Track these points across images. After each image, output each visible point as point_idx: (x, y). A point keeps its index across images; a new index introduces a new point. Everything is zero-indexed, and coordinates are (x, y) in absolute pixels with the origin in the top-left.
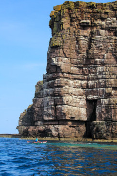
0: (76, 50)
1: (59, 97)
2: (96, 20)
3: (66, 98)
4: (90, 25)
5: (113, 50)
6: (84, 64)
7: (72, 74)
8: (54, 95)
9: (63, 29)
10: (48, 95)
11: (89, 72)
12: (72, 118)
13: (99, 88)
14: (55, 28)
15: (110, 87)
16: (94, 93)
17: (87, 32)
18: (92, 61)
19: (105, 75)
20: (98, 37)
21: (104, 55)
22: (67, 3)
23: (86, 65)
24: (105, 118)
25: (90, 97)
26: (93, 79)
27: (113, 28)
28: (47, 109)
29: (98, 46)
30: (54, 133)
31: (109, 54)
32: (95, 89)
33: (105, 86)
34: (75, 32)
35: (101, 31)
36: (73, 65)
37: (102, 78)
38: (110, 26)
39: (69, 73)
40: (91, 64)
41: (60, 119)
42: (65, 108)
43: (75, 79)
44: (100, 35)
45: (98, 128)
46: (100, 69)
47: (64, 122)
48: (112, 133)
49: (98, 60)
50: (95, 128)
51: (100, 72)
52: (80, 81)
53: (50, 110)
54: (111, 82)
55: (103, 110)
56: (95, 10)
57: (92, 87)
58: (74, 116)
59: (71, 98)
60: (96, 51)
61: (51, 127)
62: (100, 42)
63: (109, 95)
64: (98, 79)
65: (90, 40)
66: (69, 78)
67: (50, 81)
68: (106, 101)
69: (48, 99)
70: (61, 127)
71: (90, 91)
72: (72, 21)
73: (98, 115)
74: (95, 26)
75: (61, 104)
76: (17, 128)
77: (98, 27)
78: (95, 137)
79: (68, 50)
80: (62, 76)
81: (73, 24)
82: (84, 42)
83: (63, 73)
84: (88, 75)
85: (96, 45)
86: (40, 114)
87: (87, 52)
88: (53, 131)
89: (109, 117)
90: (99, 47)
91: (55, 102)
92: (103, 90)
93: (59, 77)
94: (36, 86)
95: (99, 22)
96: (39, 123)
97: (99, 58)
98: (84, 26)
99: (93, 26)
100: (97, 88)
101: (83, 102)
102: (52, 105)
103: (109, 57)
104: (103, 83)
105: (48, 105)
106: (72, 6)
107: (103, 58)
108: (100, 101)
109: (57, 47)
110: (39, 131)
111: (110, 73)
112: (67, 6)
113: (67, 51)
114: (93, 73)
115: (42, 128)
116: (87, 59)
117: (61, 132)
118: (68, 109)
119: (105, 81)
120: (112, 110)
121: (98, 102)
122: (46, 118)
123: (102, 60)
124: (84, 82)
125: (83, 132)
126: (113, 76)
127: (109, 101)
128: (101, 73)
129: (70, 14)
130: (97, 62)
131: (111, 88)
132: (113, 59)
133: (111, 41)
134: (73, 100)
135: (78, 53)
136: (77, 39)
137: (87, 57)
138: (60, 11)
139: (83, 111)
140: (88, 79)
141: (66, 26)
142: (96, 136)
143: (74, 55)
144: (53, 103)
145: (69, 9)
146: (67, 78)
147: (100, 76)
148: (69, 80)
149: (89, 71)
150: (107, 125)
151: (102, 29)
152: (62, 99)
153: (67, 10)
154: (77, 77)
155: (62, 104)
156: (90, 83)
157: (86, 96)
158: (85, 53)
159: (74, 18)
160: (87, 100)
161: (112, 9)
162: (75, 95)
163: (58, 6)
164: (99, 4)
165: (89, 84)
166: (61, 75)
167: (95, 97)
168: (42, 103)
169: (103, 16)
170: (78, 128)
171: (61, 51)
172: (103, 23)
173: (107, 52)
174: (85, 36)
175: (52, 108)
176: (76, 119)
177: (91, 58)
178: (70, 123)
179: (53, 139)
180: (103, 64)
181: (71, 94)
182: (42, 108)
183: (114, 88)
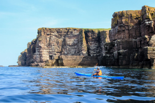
3: (43, 55)
8: (40, 54)
9: (42, 35)
10: (38, 54)
11: (50, 48)
14: (39, 35)
16: (51, 54)
17: (49, 36)
18: (51, 45)
20: (52, 38)
22: (43, 28)
23: (49, 46)
25: (50, 55)
26: (51, 50)
27: (56, 35)
30: (40, 65)
33: (54, 52)
34: (45, 36)
35: (53, 36)
36: (45, 46)
39: (44, 48)
41: (41, 61)
42: (43, 58)
46: (53, 47)
47: (43, 62)
53: (39, 59)
56: (51, 30)
57: (51, 52)
58: (45, 60)
59: (44, 55)
60: (52, 42)
61: (39, 64)
63: (55, 54)
64: (52, 50)
65: (50, 39)
67: (38, 50)
69: (38, 55)
70: (42, 64)
72: (44, 33)
74: (51, 35)
76: (17, 62)
82: (48, 39)
85: (52, 40)
86: (35, 60)
87: (49, 42)
91: (40, 56)
94: (28, 45)
95: (52, 33)
96: (35, 62)
98: (48, 35)
99: (50, 34)
101: (48, 56)
105: (38, 57)
106: (44, 29)
109: (40, 41)
110: (36, 65)
111: (56, 48)
113: (43, 42)
115: (36, 64)
116: (49, 44)
117: (42, 65)
122: (37, 61)
124: (48, 51)
128: (53, 48)
129: (44, 31)
132: (56, 44)
133: (56, 39)
135: (47, 42)
136: (46, 38)
138: (41, 30)
139: (48, 58)
140: (50, 50)
143: (45, 43)
145: (43, 30)
147: (53, 49)
148: (44, 50)
151: (53, 35)
154: (46, 49)
156: (50, 51)
157: (49, 54)
158: (48, 42)
160: (49, 56)
161: (56, 30)
163: (40, 28)
164: (52, 28)
166: (41, 49)
167: (52, 55)
169: (53, 32)
171: (41, 42)
172: (54, 34)
173: (55, 42)
174: (48, 38)
178: (44, 62)
179: (40, 67)
180: (54, 45)
181: (45, 54)
182: (36, 58)
183: (57, 52)
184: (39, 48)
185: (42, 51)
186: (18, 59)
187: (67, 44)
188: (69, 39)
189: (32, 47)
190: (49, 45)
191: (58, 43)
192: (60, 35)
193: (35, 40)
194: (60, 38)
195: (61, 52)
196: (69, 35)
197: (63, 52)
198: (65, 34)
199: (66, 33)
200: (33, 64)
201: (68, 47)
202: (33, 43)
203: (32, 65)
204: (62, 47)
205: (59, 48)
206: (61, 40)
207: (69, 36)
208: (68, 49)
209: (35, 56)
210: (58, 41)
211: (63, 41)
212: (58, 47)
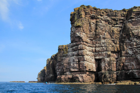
0: (89, 30)
1: (81, 56)
2: (98, 16)
4: (95, 17)
5: (109, 31)
6: (93, 38)
7: (88, 43)
9: (82, 17)
10: (73, 55)
11: (96, 43)
13: (103, 52)
14: (76, 18)
15: (110, 51)
16: (100, 55)
17: (94, 21)
18: (98, 37)
19: (107, 44)
21: (104, 34)
24: (108, 70)
25: (97, 58)
26: (99, 47)
27: (107, 20)
28: (73, 64)
29: (101, 28)
30: (81, 79)
31: (107, 33)
32: (100, 53)
34: (88, 20)
36: (88, 38)
37: (105, 46)
39: (86, 42)
40: (97, 38)
41: (82, 70)
43: (89, 46)
44: (101, 23)
45: (105, 75)
46: (103, 41)
47: (85, 72)
48: (113, 78)
49: (101, 36)
50: (103, 76)
51: (103, 43)
52: (91, 48)
53: (75, 65)
54: (110, 48)
55: (106, 64)
56: (98, 11)
57: (99, 51)
58: (90, 69)
60: (100, 31)
61: (78, 75)
62: (102, 26)
63: (109, 56)
64: (102, 47)
65: (96, 25)
66: (86, 45)
67: (74, 47)
68: (108, 59)
69: (74, 58)
70: (84, 75)
71: (97, 54)
73: (103, 68)
74: (98, 18)
75: (83, 61)
77: (100, 19)
78: (103, 81)
79: (85, 29)
80: (83, 43)
81: (86, 16)
82: (93, 26)
83: (83, 41)
84: (95, 44)
85: (100, 28)
86: (68, 68)
87: (95, 31)
88: (79, 78)
89: (111, 68)
90: (102, 29)
91: (78, 59)
92: (106, 53)
93: (81, 44)
94: (47, 61)
95: (100, 17)
96: (67, 73)
97: (102, 35)
98: (93, 18)
100: (101, 52)
101: (93, 60)
102: (76, 61)
103: (107, 35)
104: (105, 49)
105: (74, 61)
107: (104, 35)
108: (104, 60)
109: (79, 27)
110: (69, 78)
111: (109, 44)
112: (83, 7)
114: (98, 43)
115: (70, 76)
116: (96, 35)
118: (88, 64)
119: (106, 48)
120: (112, 64)
121: (102, 60)
122: (72, 70)
123: (104, 36)
125: (94, 78)
126: (110, 45)
127: (110, 59)
129: (85, 11)
130: (101, 37)
131: (110, 52)
132: (109, 36)
133: (107, 26)
134: (89, 58)
135: (90, 31)
136: (90, 23)
137: (96, 34)
138: (79, 10)
139: (94, 65)
140: (96, 47)
142: (104, 80)
143: (88, 32)
144: (77, 60)
146: (85, 45)
147: (103, 45)
148: (86, 46)
149: (96, 42)
150: (109, 74)
151: (102, 20)
152: (84, 57)
153: (83, 9)
154: (90, 45)
155: (84, 60)
156: (97, 49)
157: (95, 57)
159: (87, 13)
160: (96, 60)
161: (105, 12)
162: (89, 56)
164: (99, 9)
165: (97, 50)
167: (101, 57)
168: (69, 61)
169: (102, 14)
170: (91, 76)
171: (82, 28)
172: (102, 17)
173: (106, 32)
174: (93, 23)
175: (77, 63)
176: (91, 70)
177: (98, 35)
178: (88, 73)
179: (80, 83)
180: (104, 38)
181: (87, 55)
182: (69, 64)
183: (112, 52)
184: (76, 42)
185: (84, 47)
186: (38, 76)
188: (133, 25)
189: (51, 62)
191: (112, 33)
192: (114, 20)
194: (114, 25)
195: (119, 53)
196: (133, 18)
197: (124, 50)
199: (124, 17)
200: (63, 77)
201: (135, 39)
202: (53, 58)
203: (60, 78)
204: (122, 41)
205: (116, 44)
206: (116, 29)
207: (133, 21)
208: (136, 45)
211: (120, 31)
212: (113, 41)
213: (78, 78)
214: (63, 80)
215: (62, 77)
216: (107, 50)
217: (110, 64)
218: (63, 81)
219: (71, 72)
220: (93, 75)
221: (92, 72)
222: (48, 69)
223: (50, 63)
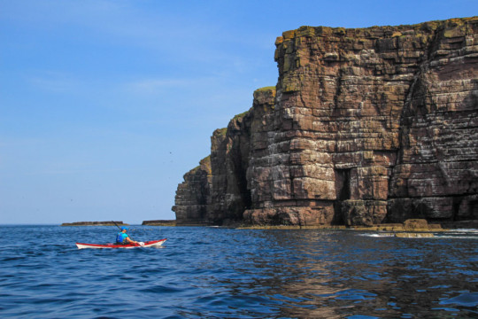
0: (319, 97)
1: (297, 167)
2: (347, 52)
3: (308, 167)
4: (338, 59)
5: (373, 97)
6: (331, 117)
7: (315, 131)
8: (289, 163)
9: (300, 66)
10: (279, 163)
11: (339, 128)
12: (316, 196)
13: (354, 151)
14: (287, 64)
15: (370, 150)
16: (346, 159)
17: (334, 70)
18: (343, 112)
19: (363, 132)
20: (351, 77)
21: (360, 104)
22: (303, 29)
23: (333, 118)
24: (363, 196)
25: (340, 165)
26: (344, 138)
27: (371, 64)
28: (279, 184)
29: (351, 90)
30: (293, 218)
31: (367, 101)
32: (347, 154)
33: (362, 148)
34: (317, 70)
35: (354, 68)
36: (315, 118)
37: (359, 137)
38: (367, 61)
39: (310, 131)
40: (342, 116)
41: (299, 199)
42: (307, 182)
43: (318, 138)
44: (353, 74)
45: (354, 210)
46: (355, 124)
47: (305, 202)
48: (375, 217)
49: (351, 110)
50: (350, 211)
51: (354, 128)
52: (325, 142)
53: (284, 186)
54: (371, 143)
55: (361, 183)
56: (345, 39)
57: (344, 150)
58: (319, 194)
59: (313, 167)
60: (348, 98)
61: (288, 210)
62: (353, 84)
63: (368, 162)
64: (352, 138)
65: (340, 81)
66: (311, 138)
67: (282, 143)
68: (364, 170)
69: (280, 168)
70: (302, 210)
71: (340, 157)
72: (312, 54)
73: (352, 191)
74: (346, 61)
75: (301, 177)
77: (350, 63)
78: (349, 223)
79: (308, 97)
80: (300, 134)
81: (313, 58)
82: (330, 84)
83: (301, 131)
84: (336, 132)
85: (348, 88)
86: (268, 191)
87: (335, 99)
88: (291, 215)
89: (370, 193)
90: (353, 92)
91: (290, 173)
92: (360, 155)
93: (296, 137)
95: (350, 55)
96: (267, 204)
97: (353, 108)
98: (330, 62)
99: (342, 61)
100: (350, 151)
101: (330, 172)
102: (286, 178)
103: (368, 105)
104: (359, 145)
105: (280, 177)
106: (312, 33)
107: (359, 108)
108: (356, 171)
109: (292, 93)
110: (269, 216)
111: (371, 130)
112: (305, 33)
113: (306, 97)
114: (344, 129)
115: (272, 212)
116: (336, 108)
117: (302, 218)
118: (311, 184)
119: (363, 142)
120: (374, 184)
121: (352, 172)
122: (277, 197)
123: (358, 111)
124: (331, 143)
125: (331, 216)
126: (373, 135)
127: (370, 170)
128: (356, 130)
129: (309, 45)
130: (350, 113)
131: (372, 152)
132: (372, 110)
133: (369, 82)
134: (317, 169)
135: (323, 100)
136: (321, 80)
137: (336, 106)
138: (294, 40)
139: (331, 185)
140: (337, 139)
141: (304, 62)
142: (352, 221)
143: (317, 103)
144: (288, 175)
145: (307, 37)
146: (307, 137)
147: (355, 134)
148: (310, 141)
149: (338, 126)
150: (366, 206)
151: (356, 65)
152: (302, 169)
153: (304, 39)
154: (321, 135)
155: (303, 176)
156: (340, 144)
157: (335, 163)
158: (331, 101)
159: (316, 50)
160: (336, 170)
161: (368, 37)
162: (318, 162)
163: (289, 32)
164: (350, 30)
165: (339, 146)
167: (349, 165)
168: (270, 175)
169: (357, 46)
170: (323, 211)
171: (298, 98)
172: (357, 57)
173: (364, 99)
174: (332, 76)
175: (287, 183)
176: (322, 198)
177: (341, 108)
178: (313, 204)
179: (291, 227)
180: (359, 116)
181: (314, 162)
182: (270, 182)
183: (376, 152)
184: (287, 130)
185: (302, 144)
186: (177, 198)
187: (433, 104)
188: (442, 78)
190: (337, 114)
191: (379, 102)
192: (392, 60)
193: (240, 120)
194: (391, 75)
195: (396, 152)
196: (444, 56)
197: (409, 147)
198: (418, 53)
199: (421, 49)
200: (256, 213)
201: (439, 119)
202: (236, 131)
203: (250, 216)
204: (406, 123)
205: (389, 129)
206: (393, 88)
207: (441, 65)
208: (440, 135)
209: (267, 171)
210: (383, 95)
211: (407, 92)
212: (384, 122)
213: (287, 216)
214: (256, 219)
215: (254, 214)
216: (363, 146)
217: (368, 181)
218: (256, 223)
219: (275, 201)
220: (330, 209)
221: (327, 202)
222: (217, 171)
223: (226, 149)
